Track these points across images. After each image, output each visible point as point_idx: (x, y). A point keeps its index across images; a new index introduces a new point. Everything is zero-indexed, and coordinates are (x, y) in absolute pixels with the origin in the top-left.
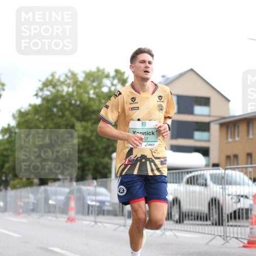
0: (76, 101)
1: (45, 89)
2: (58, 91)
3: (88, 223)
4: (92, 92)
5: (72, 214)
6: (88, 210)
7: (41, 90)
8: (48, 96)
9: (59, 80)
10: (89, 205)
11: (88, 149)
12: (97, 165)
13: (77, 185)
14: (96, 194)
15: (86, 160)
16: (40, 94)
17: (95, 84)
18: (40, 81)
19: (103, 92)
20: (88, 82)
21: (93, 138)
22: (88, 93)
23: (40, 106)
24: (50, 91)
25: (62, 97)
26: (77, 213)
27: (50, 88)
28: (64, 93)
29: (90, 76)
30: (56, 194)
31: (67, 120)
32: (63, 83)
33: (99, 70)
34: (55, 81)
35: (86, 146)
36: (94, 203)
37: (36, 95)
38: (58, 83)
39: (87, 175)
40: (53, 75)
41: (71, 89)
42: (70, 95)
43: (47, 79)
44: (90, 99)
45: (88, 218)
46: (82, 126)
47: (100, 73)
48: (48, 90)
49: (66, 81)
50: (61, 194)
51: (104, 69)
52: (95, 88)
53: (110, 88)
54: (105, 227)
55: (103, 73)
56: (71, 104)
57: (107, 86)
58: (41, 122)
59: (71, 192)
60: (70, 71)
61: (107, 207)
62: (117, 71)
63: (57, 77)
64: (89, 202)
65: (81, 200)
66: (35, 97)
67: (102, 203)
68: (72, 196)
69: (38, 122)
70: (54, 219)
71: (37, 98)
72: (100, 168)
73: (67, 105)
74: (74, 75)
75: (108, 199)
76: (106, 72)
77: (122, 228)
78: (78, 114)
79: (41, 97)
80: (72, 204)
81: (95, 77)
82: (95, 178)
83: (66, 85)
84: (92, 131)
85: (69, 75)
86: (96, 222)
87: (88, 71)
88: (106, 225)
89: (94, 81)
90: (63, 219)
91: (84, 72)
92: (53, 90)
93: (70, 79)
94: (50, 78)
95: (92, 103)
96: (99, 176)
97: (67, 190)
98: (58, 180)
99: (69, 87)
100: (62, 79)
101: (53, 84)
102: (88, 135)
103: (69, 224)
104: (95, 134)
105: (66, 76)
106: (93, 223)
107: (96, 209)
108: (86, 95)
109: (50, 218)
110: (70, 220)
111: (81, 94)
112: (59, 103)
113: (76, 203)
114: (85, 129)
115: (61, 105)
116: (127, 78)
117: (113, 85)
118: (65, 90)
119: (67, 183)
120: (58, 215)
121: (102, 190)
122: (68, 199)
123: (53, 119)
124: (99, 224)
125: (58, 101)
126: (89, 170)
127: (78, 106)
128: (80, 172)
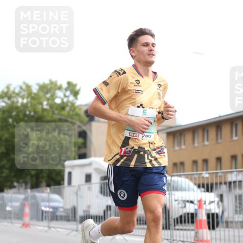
0: (30, 112)
2: (13, 102)
3: (42, 228)
4: (45, 103)
5: (27, 219)
6: (42, 216)
8: (4, 107)
9: (14, 92)
10: (42, 211)
12: (50, 172)
13: (31, 191)
14: (49, 200)
17: (48, 96)
19: (55, 103)
20: (41, 94)
22: (41, 104)
24: (5, 103)
25: (17, 108)
26: (32, 218)
27: (6, 99)
28: (19, 105)
29: (43, 88)
30: (11, 200)
32: (18, 94)
33: (51, 82)
34: (10, 93)
36: (47, 209)
38: (14, 95)
39: (41, 182)
40: (8, 87)
41: (25, 101)
42: (25, 106)
43: (3, 92)
44: (44, 110)
45: (41, 223)
47: (53, 86)
48: (3, 101)
49: (21, 92)
50: (16, 201)
51: (56, 82)
52: (48, 100)
53: (62, 100)
54: (58, 232)
55: (56, 85)
56: (25, 115)
57: (60, 98)
59: (26, 199)
60: (24, 83)
61: (60, 213)
62: (69, 83)
63: (12, 89)
64: (43, 208)
65: (36, 206)
67: (56, 209)
68: (27, 203)
70: (10, 224)
72: (54, 175)
73: (21, 116)
74: (28, 87)
75: (60, 205)
76: (59, 84)
77: (75, 233)
80: (27, 210)
81: (48, 89)
82: (48, 185)
83: (21, 97)
85: (24, 87)
86: (49, 228)
87: (41, 83)
88: (59, 230)
89: (47, 93)
90: (18, 224)
91: (38, 84)
92: (9, 102)
93: (24, 91)
94: (6, 90)
95: (45, 113)
96: (52, 183)
97: (22, 197)
98: (14, 187)
99: (23, 99)
100: (17, 91)
101: (8, 95)
103: (24, 230)
105: (21, 88)
106: (47, 229)
107: (50, 215)
108: (40, 106)
109: (5, 224)
110: (25, 225)
111: (35, 105)
112: (14, 114)
113: (30, 210)
115: (16, 115)
116: (79, 90)
117: (65, 96)
118: (20, 101)
119: (22, 190)
120: (13, 221)
121: (56, 197)
122: (23, 206)
123: (8, 129)
124: (52, 229)
125: (13, 112)
126: (43, 177)
127: (33, 116)
128: (34, 180)
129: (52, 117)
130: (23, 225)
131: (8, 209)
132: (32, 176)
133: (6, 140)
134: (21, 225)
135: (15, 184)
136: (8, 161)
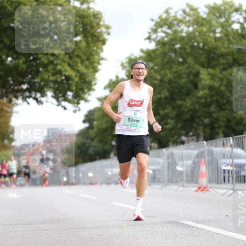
0: (198, 43)
1: (160, 30)
2: (175, 32)
3: (224, 191)
4: (218, 30)
5: (203, 181)
6: (222, 177)
7: (155, 31)
8: (163, 38)
9: (175, 18)
10: (224, 170)
11: (217, 101)
12: (229, 121)
14: (232, 157)
15: (215, 116)
16: (154, 36)
17: (222, 20)
18: (152, 20)
19: (232, 30)
21: (223, 88)
22: (214, 32)
23: (154, 51)
24: (165, 33)
25: (182, 38)
27: (165, 29)
28: (184, 35)
29: (215, 11)
31: (189, 67)
32: (181, 21)
33: (225, 3)
34: (170, 20)
35: (215, 98)
36: (228, 168)
37: (149, 38)
38: (175, 22)
39: (218, 134)
40: (167, 12)
41: (191, 29)
42: (190, 36)
43: (160, 17)
44: (216, 39)
45: (224, 186)
46: (209, 74)
47: (227, 7)
48: (162, 31)
49: (185, 18)
50: (188, 158)
52: (223, 25)
55: (232, 5)
56: (192, 47)
57: (239, 22)
58: (156, 71)
59: (200, 155)
60: (188, 5)
63: (172, 13)
64: (224, 167)
65: (214, 164)
66: (148, 41)
68: (203, 160)
69: (152, 71)
71: (150, 42)
72: (233, 124)
73: (189, 50)
74: (194, 10)
78: (203, 59)
79: (154, 40)
80: (203, 169)
81: (222, 11)
82: (226, 135)
83: (185, 23)
84: (221, 80)
85: (188, 10)
86: (235, 190)
87: (212, 4)
89: (220, 17)
90: (192, 188)
91: (208, 7)
92: (169, 31)
93: (189, 16)
94: (164, 16)
95: (219, 44)
97: (196, 152)
98: (183, 143)
99: (189, 27)
100: (179, 17)
101: (168, 22)
102: (216, 84)
103: (200, 194)
104: (225, 82)
105: (184, 12)
106: (231, 192)
108: (211, 35)
109: (175, 187)
110: (201, 189)
111: (205, 34)
112: (178, 46)
114: (213, 77)
115: (180, 48)
118: (185, 30)
119: (193, 144)
120: (185, 185)
121: (239, 151)
122: (196, 166)
123: (171, 67)
124: (239, 192)
125: (176, 44)
126: (219, 127)
127: (203, 49)
128: (208, 131)
129: (228, 48)
130: (199, 188)
131: (179, 168)
132: (205, 126)
133: (170, 82)
134: (197, 189)
135: (184, 138)
136: (173, 108)
